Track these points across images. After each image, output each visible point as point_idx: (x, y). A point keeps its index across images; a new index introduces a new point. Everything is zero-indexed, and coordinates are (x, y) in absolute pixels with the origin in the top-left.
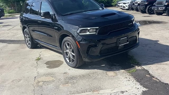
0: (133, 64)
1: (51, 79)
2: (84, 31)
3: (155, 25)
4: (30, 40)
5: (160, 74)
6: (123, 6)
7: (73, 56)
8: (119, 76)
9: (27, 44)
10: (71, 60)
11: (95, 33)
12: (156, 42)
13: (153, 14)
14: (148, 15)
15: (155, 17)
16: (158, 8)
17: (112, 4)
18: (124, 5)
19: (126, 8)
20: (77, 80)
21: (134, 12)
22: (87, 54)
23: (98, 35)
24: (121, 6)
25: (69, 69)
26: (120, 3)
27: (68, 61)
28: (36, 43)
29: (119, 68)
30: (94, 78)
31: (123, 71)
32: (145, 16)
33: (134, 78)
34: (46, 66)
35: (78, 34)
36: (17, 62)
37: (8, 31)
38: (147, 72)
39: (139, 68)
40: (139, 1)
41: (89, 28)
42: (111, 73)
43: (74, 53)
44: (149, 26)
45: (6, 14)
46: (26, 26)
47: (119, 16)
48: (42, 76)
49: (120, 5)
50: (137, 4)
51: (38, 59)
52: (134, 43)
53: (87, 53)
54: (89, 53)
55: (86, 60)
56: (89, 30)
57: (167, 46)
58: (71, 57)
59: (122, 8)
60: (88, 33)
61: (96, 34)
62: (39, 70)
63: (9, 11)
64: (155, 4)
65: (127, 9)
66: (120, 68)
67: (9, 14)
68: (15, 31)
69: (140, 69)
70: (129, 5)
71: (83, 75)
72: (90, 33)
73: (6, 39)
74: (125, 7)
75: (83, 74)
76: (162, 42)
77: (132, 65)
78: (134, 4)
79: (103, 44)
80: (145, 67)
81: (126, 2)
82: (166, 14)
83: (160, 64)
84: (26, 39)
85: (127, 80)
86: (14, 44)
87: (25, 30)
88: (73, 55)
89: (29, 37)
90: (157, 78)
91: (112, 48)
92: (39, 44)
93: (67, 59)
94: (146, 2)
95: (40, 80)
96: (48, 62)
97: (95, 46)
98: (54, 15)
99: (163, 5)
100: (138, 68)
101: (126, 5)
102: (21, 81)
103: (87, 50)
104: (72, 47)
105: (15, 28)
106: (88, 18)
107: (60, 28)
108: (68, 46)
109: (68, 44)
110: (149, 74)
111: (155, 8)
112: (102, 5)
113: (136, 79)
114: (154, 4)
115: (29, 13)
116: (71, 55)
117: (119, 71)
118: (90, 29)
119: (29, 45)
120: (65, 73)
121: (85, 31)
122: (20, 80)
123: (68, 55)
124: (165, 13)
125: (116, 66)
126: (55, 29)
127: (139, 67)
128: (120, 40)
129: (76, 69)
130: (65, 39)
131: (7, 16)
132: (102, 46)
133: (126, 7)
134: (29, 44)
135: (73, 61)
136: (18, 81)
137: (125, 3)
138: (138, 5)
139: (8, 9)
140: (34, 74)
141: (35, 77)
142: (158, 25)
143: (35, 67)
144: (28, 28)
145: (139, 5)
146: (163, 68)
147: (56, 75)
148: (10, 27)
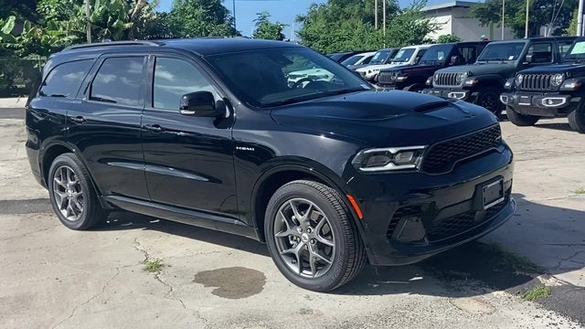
0: (519, 269)
4: (80, 198)
8: (507, 312)
9: (65, 212)
10: (312, 264)
11: (414, 166)
22: (389, 237)
23: (422, 172)
33: (563, 314)
35: (356, 168)
39: (553, 282)
40: (370, 72)
41: (393, 150)
51: (155, 267)
56: (392, 156)
58: (314, 253)
60: (390, 166)
61: (415, 169)
64: (431, 82)
66: (473, 288)
69: (558, 287)
71: (379, 316)
72: (396, 165)
77: (518, 273)
80: (568, 279)
84: (61, 195)
88: (321, 245)
89: (77, 188)
91: (462, 218)
94: (399, 75)
99: (459, 84)
103: (390, 226)
104: (324, 218)
108: (302, 212)
109: (304, 208)
113: (574, 318)
114: (428, 81)
118: (397, 153)
119: (70, 218)
125: (461, 278)
127: (550, 280)
128: (484, 190)
134: (74, 212)
143: (167, 296)
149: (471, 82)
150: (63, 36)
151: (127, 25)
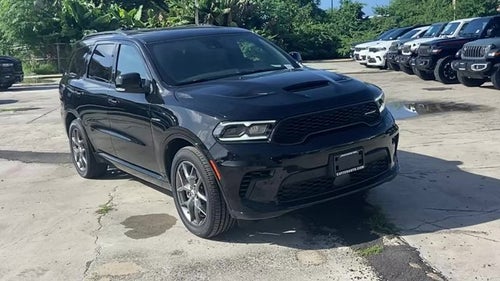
0: (376, 229)
1: (134, 268)
2: (234, 130)
3: (456, 116)
4: (84, 153)
5: (451, 261)
6: (369, 57)
7: (203, 202)
8: (332, 264)
9: (78, 163)
10: (196, 215)
11: (266, 137)
12: (452, 167)
13: (456, 81)
14: (440, 85)
15: (459, 93)
16: (467, 66)
17: (340, 51)
18: (373, 55)
19: (379, 63)
20: (209, 273)
21: (398, 77)
22: (242, 197)
23: (273, 143)
24: (364, 58)
25: (190, 242)
26: (359, 49)
27: (188, 217)
28: (102, 161)
29: (334, 241)
30: (259, 268)
31: (346, 249)
32: (429, 89)
33: (376, 270)
34: (123, 229)
35: (216, 138)
36: (43, 219)
37: (28, 126)
38: (414, 254)
39: (393, 242)
41: (247, 124)
42: (309, 256)
43: (205, 195)
44: (437, 117)
45: (29, 76)
46: (75, 112)
47: (338, 89)
48: (109, 260)
49: (361, 53)
50: (409, 53)
51: (105, 210)
52: (382, 167)
53: (242, 194)
54: (247, 195)
55: (239, 215)
56: (247, 128)
57: (484, 178)
58: (198, 206)
59: (365, 64)
60: (245, 137)
61: (267, 140)
62: (100, 242)
63: (38, 66)
64: (460, 55)
65: (380, 67)
66: (337, 241)
67: (38, 76)
68: (48, 127)
69: (394, 246)
70: (386, 56)
71: (228, 260)
72: (250, 135)
73: (19, 150)
74: (375, 62)
75: (229, 256)
76: (470, 166)
77: (373, 232)
78: (400, 52)
79: (290, 169)
80: (411, 240)
81: (377, 47)
82: (490, 84)
83: (454, 232)
84: (76, 150)
85: (353, 276)
86: (39, 165)
87: (72, 124)
88: (201, 200)
89: (83, 145)
90: (439, 274)
91: (316, 182)
92: (112, 165)
93: (185, 211)
94: (434, 48)
95: (101, 271)
96: (132, 217)
97: (266, 174)
98: (154, 82)
99: (482, 56)
100: (389, 241)
101: (378, 54)
102: (47, 274)
103: (241, 188)
104: (200, 178)
105: (49, 116)
106: (249, 92)
107: (167, 122)
108: (189, 172)
109: (189, 168)
110: (420, 261)
111: (460, 66)
112: (295, 56)
113: (381, 274)
114: (457, 54)
115: (85, 76)
116: (196, 199)
117: (333, 250)
118: (252, 125)
119: (81, 169)
120: (175, 253)
121: (237, 130)
122: (44, 271)
123: (187, 199)
124: (489, 81)
125: (326, 233)
126: (155, 123)
127: (393, 240)
128: (337, 159)
129: (209, 241)
130: (181, 153)
131: (30, 80)
132: (285, 174)
133: (377, 59)
134: (83, 165)
135: (201, 217)
136: (39, 274)
137: (374, 50)
138: (412, 56)
139: (34, 59)
140: (87, 252)
141: (88, 264)
142: (466, 115)
143: (92, 233)
144: (81, 117)
145: (414, 54)
146: (462, 243)
147: (149, 258)
148: (35, 114)
149: (493, 54)
150: (178, 21)
151: (226, 10)
